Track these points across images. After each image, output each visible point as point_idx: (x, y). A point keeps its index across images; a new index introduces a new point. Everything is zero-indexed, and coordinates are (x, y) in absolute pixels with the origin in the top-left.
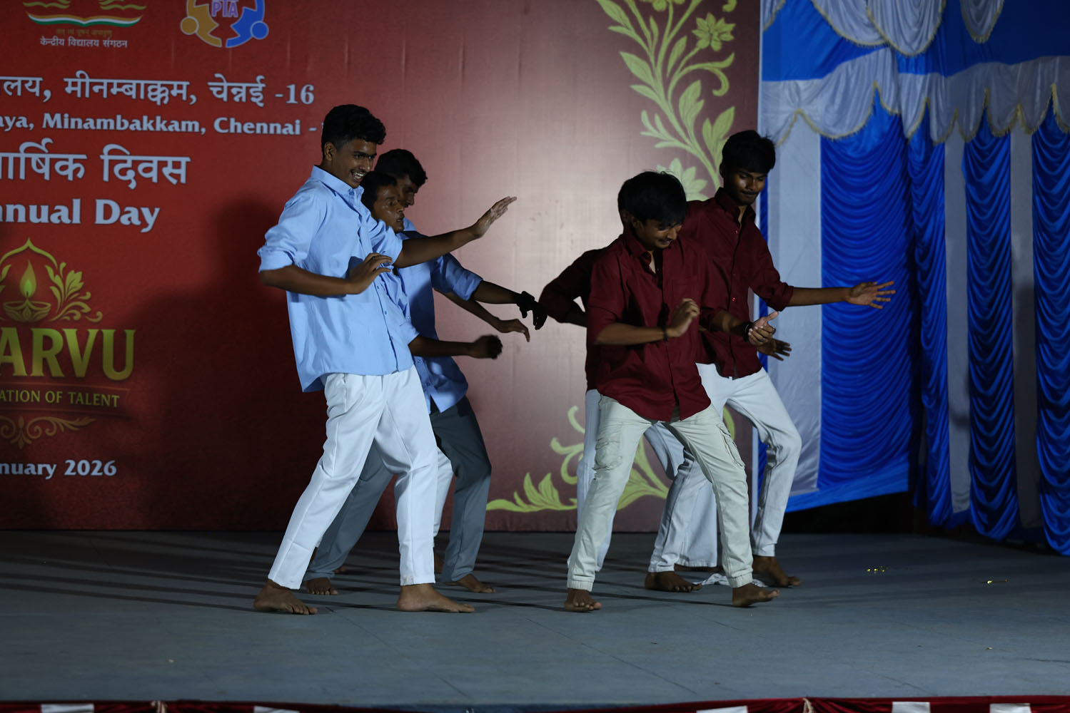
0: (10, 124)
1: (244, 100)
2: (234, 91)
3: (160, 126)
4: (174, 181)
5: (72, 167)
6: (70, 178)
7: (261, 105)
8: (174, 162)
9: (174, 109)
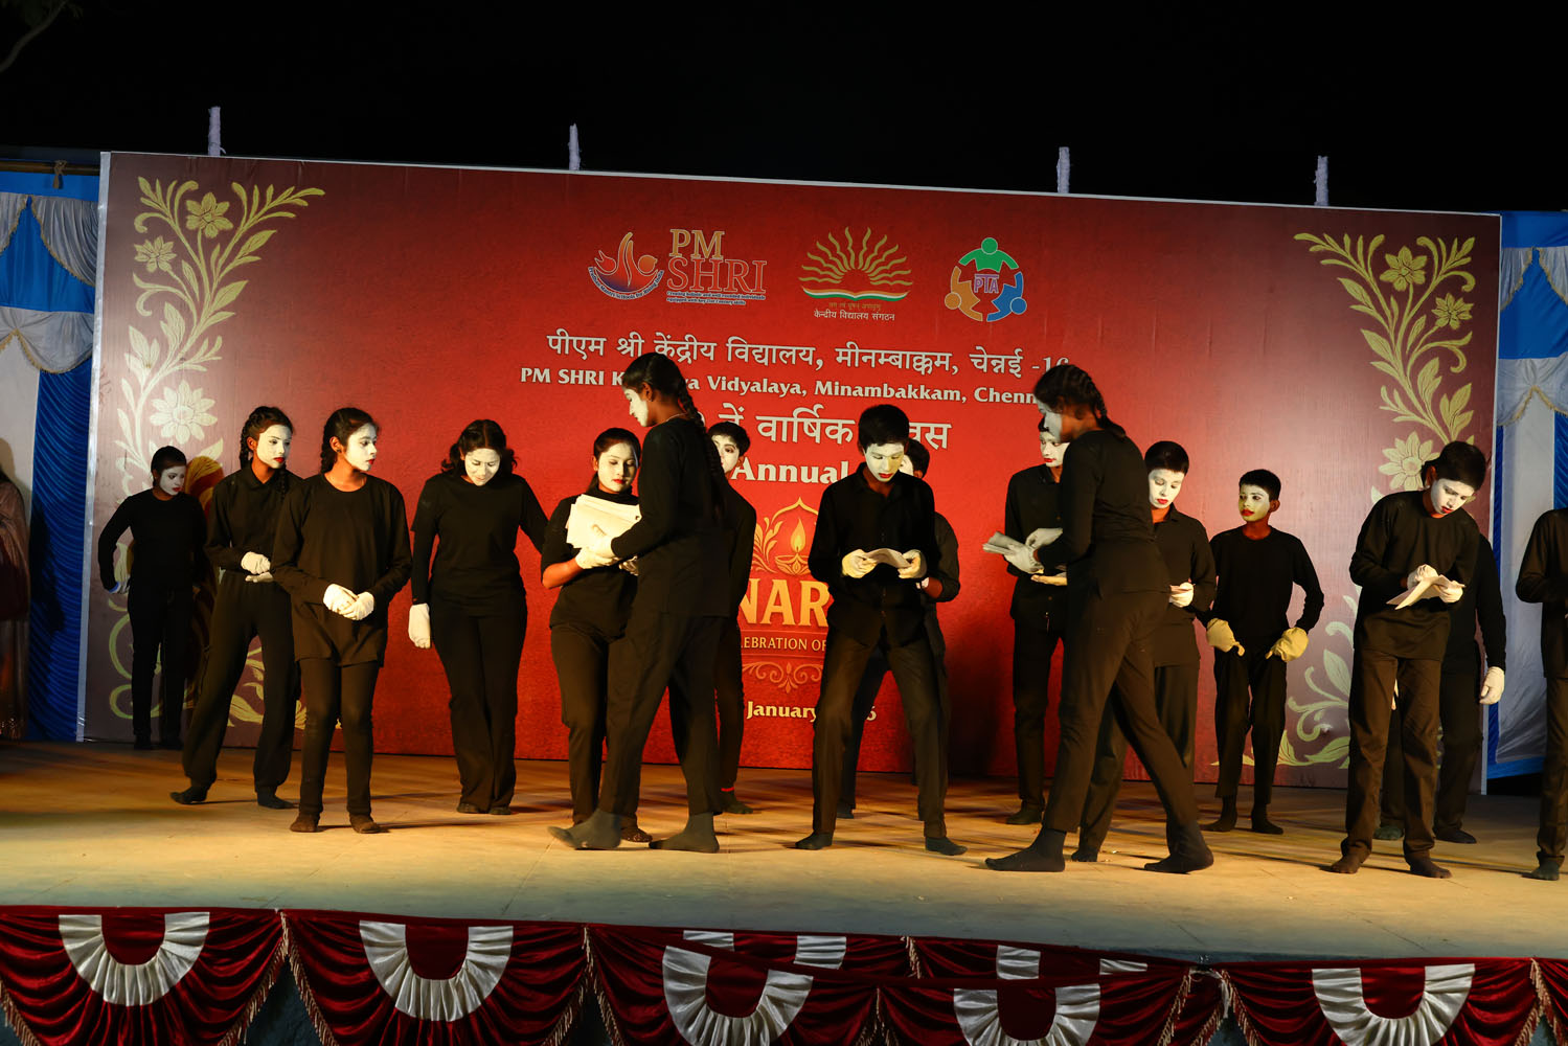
0: (785, 390)
1: (1003, 371)
2: (994, 363)
3: (924, 394)
4: (936, 447)
5: (842, 431)
6: (840, 442)
7: (1019, 376)
8: (936, 428)
9: (937, 379)
